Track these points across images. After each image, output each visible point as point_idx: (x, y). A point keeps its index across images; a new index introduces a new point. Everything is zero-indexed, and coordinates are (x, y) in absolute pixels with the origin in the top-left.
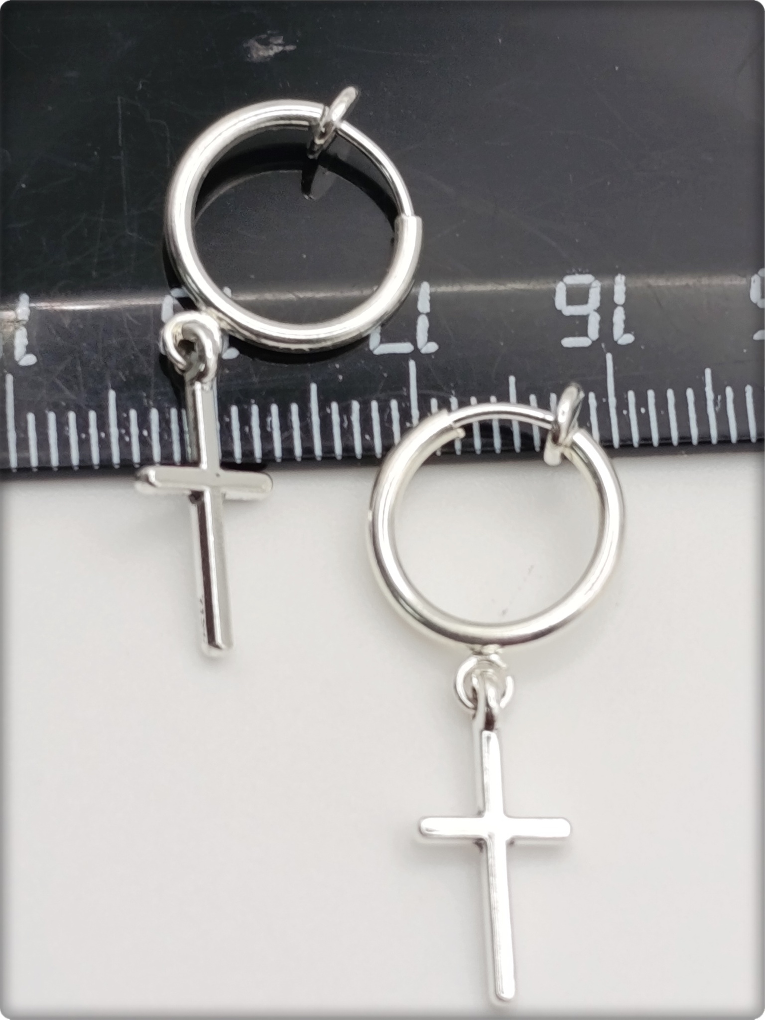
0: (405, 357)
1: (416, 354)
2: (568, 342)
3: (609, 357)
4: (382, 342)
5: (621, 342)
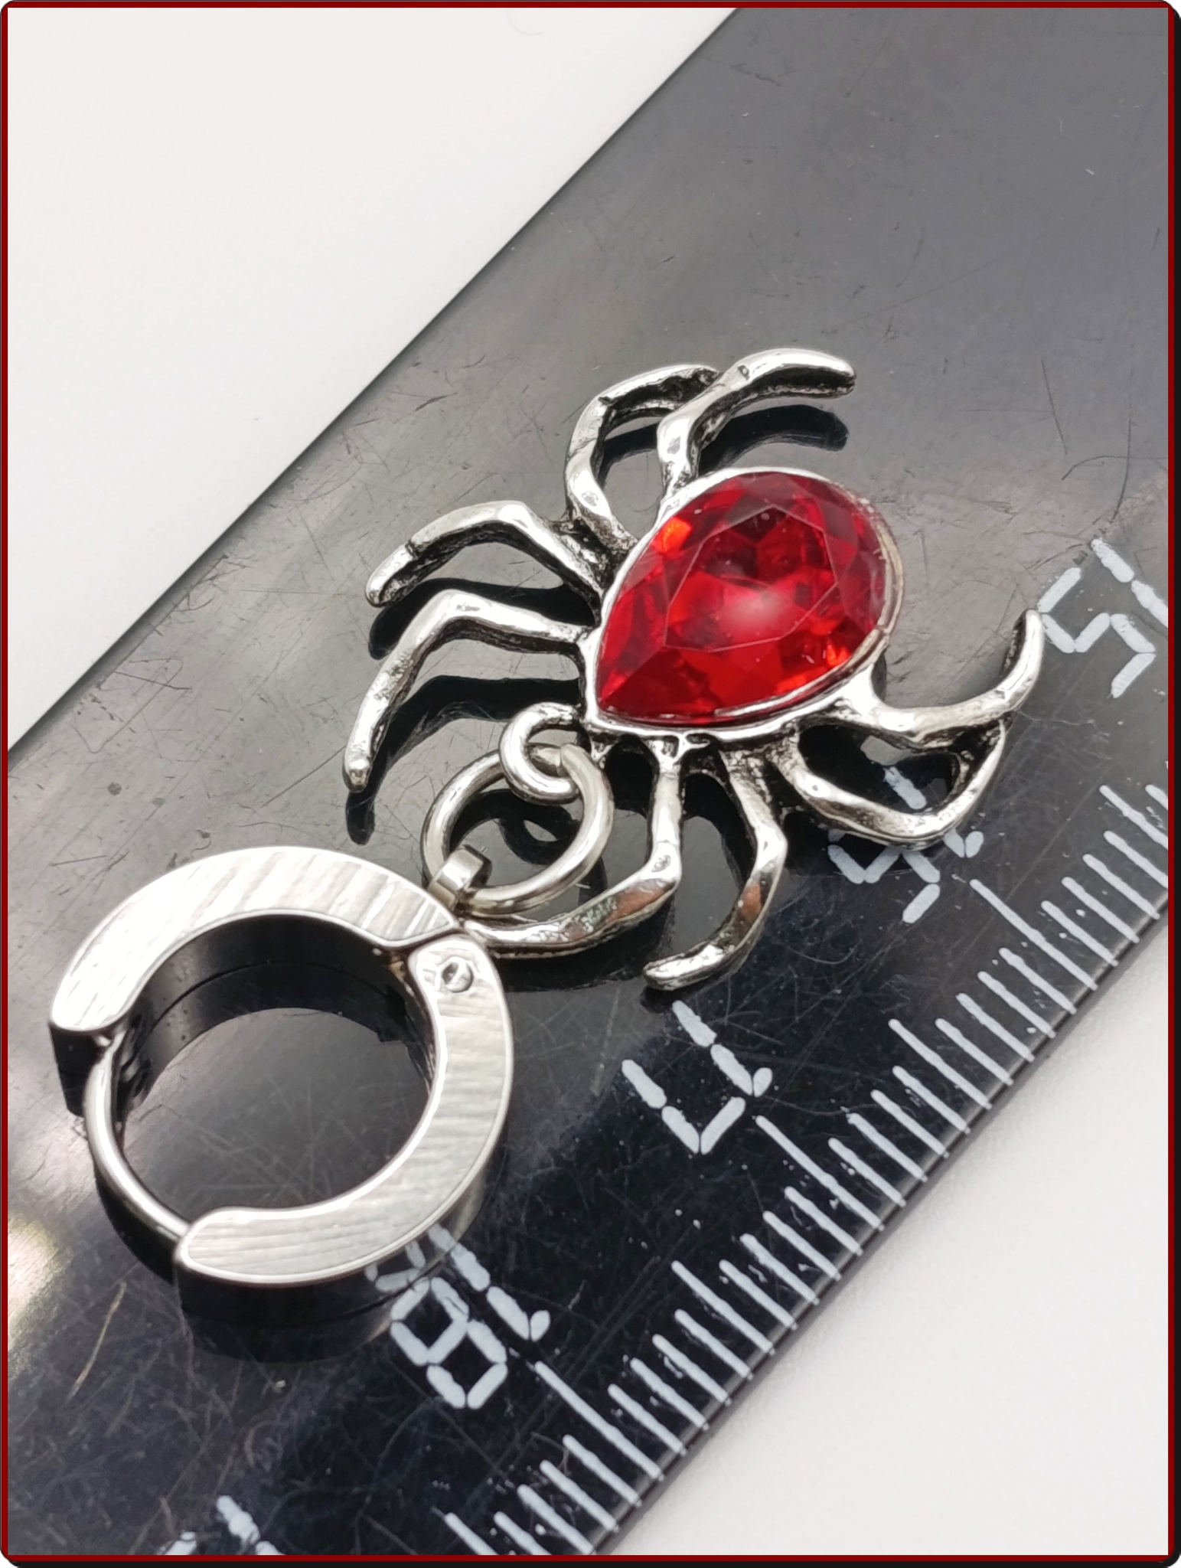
0: (744, 1123)
1: (754, 1105)
2: (913, 913)
3: (976, 884)
4: (700, 1130)
5: (971, 854)
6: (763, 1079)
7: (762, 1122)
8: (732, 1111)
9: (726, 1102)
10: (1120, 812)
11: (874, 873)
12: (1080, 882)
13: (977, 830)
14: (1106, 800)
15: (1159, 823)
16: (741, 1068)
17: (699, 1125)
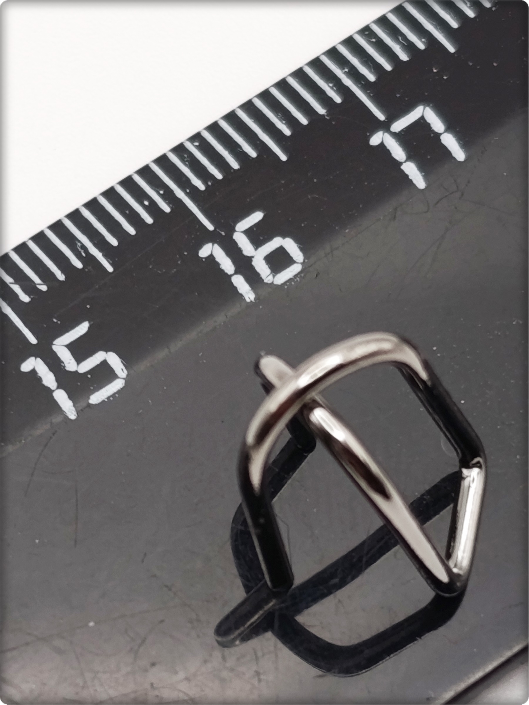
0: (392, 118)
1: (385, 126)
2: (257, 217)
3: (211, 228)
4: (423, 118)
5: (210, 245)
6: (375, 140)
7: (381, 117)
8: (399, 126)
9: (402, 130)
10: (104, 255)
11: (276, 243)
12: (142, 220)
13: (202, 258)
14: (112, 264)
15: (80, 246)
16: (388, 147)
17: (422, 121)
